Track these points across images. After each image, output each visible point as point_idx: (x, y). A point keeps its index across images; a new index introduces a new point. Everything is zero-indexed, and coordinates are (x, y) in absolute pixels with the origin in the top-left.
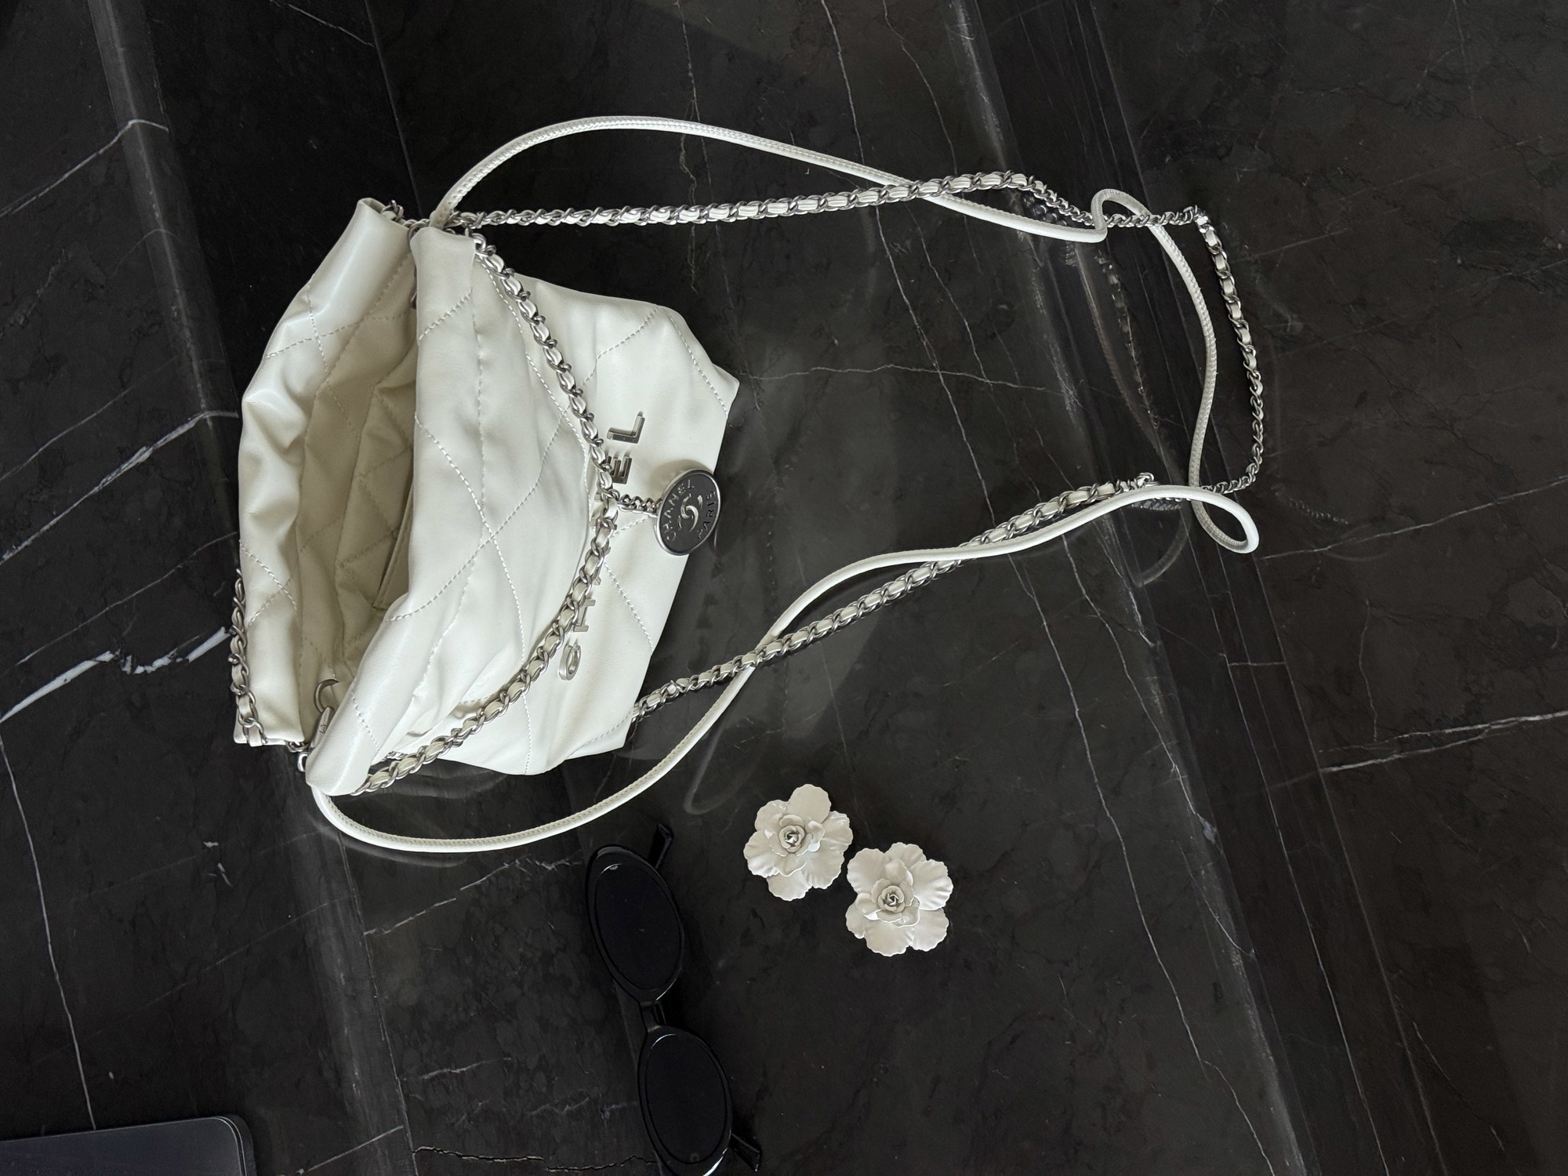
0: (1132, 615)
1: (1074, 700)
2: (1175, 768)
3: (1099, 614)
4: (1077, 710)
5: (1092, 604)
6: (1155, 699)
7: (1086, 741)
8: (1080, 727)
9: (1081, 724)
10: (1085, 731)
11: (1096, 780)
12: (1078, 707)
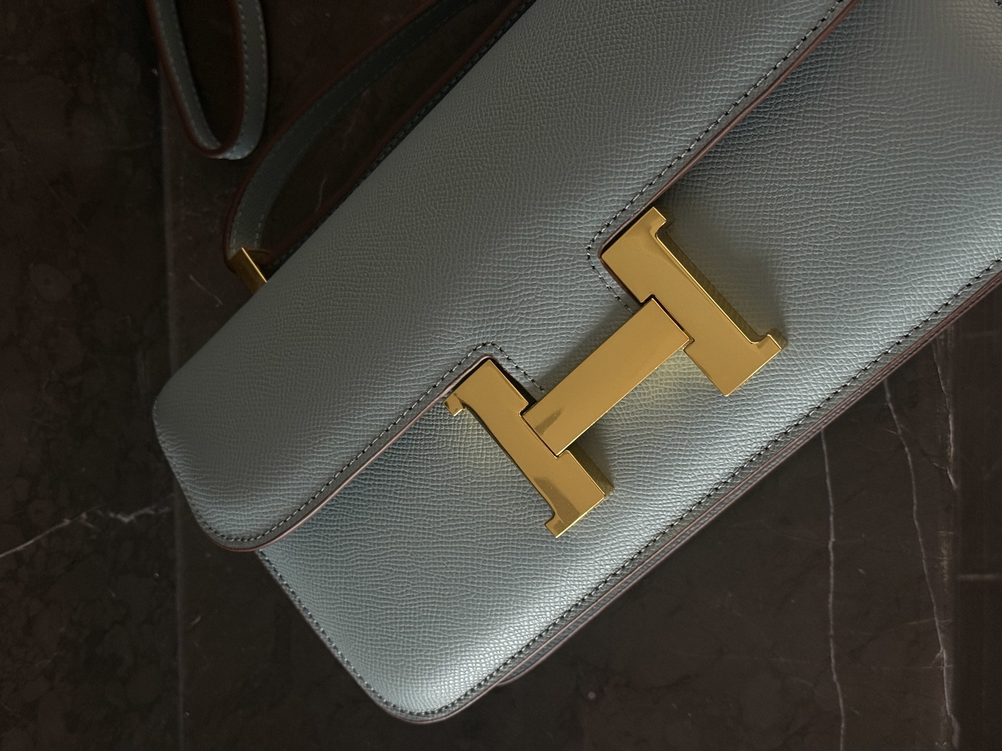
0: (945, 446)
1: (832, 526)
2: (943, 654)
3: (900, 431)
4: (833, 539)
5: (895, 417)
6: (942, 561)
7: (832, 581)
8: (829, 562)
9: (832, 558)
10: (835, 568)
11: (832, 632)
12: (836, 537)
